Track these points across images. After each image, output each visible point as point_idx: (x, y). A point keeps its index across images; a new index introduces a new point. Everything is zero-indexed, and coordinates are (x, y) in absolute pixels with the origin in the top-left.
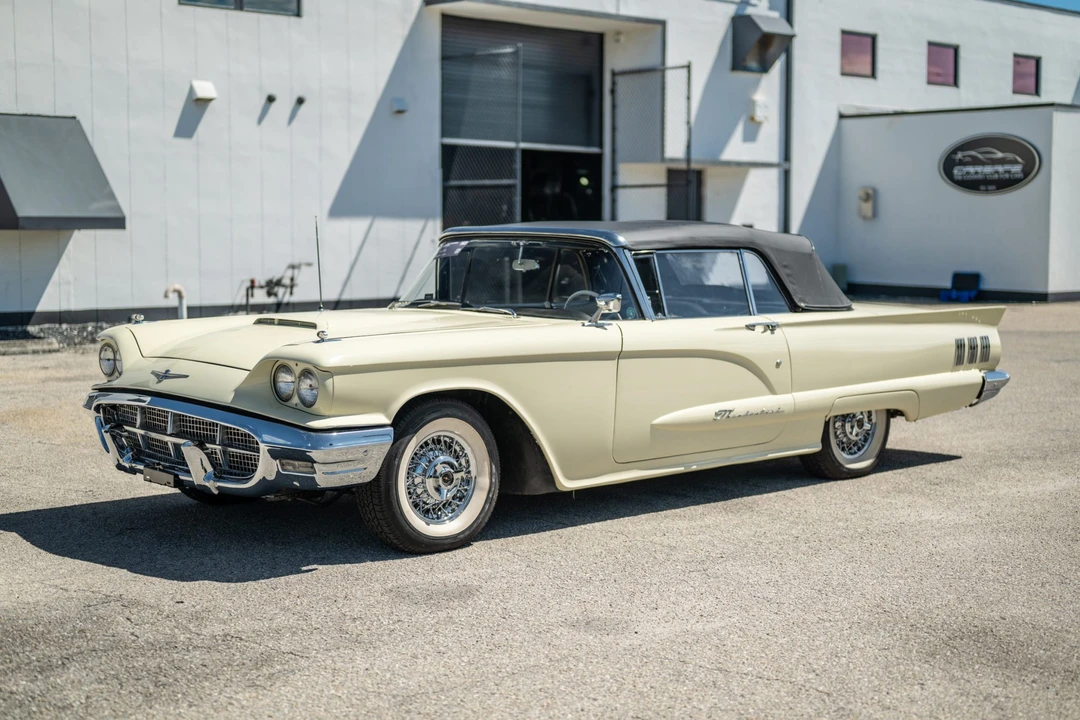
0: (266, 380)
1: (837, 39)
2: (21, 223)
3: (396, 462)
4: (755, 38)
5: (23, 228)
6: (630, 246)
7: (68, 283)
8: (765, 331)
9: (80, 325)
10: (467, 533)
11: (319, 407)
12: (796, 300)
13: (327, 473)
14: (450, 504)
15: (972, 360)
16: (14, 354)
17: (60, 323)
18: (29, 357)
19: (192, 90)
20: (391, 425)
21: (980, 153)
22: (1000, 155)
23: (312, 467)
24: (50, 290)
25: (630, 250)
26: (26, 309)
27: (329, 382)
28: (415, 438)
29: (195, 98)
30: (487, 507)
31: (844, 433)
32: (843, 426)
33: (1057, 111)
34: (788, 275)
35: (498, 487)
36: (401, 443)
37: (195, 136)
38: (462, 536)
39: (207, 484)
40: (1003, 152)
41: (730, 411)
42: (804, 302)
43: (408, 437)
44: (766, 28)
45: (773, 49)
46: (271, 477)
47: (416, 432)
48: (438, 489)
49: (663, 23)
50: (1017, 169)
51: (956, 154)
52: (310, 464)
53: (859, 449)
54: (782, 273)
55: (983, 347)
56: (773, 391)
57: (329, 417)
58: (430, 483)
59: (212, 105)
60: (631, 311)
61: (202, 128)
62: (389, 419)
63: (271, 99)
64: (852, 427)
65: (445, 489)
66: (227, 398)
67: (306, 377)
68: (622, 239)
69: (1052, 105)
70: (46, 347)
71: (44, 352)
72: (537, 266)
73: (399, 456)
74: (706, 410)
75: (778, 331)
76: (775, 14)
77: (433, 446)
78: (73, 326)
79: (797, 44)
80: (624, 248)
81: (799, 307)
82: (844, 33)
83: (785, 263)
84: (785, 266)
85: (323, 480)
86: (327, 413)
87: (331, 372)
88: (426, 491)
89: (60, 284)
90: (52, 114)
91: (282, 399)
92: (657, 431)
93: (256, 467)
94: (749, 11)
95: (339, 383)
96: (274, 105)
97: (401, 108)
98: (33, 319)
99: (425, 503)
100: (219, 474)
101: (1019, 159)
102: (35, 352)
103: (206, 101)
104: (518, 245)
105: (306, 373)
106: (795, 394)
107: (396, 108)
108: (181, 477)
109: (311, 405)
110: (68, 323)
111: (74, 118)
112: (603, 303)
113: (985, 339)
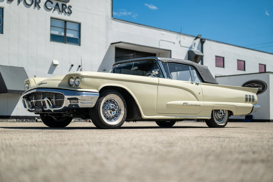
0: (67, 81)
1: (214, 58)
2: (8, 91)
3: (100, 103)
4: (194, 56)
5: (9, 93)
6: (161, 60)
7: (19, 109)
8: (196, 85)
9: (22, 120)
10: (118, 125)
11: (80, 86)
12: (204, 80)
13: (82, 103)
14: (114, 117)
15: (250, 101)
16: (4, 122)
17: (17, 119)
18: (9, 123)
19: (53, 62)
20: (99, 93)
21: (251, 85)
22: (256, 85)
23: (78, 101)
24: (15, 110)
25: (161, 61)
26: (8, 115)
27: (83, 79)
28: (105, 98)
29: (53, 64)
30: (123, 119)
31: (217, 116)
32: (217, 114)
33: (270, 74)
34: (202, 73)
35: (126, 115)
36: (101, 99)
37: (53, 74)
38: (117, 125)
39: (51, 109)
40: (257, 84)
41: (187, 103)
42: (206, 80)
43: (103, 97)
44: (196, 53)
45: (198, 59)
46: (67, 106)
47: (105, 96)
48: (111, 113)
49: (171, 51)
50: (261, 88)
51: (245, 85)
52: (77, 100)
53: (221, 121)
54: (200, 73)
55: (253, 99)
56: (198, 100)
57: (82, 89)
58: (109, 111)
59: (57, 66)
60: (161, 76)
61: (55, 72)
62: (98, 91)
63: (72, 65)
64: (219, 114)
65: (113, 112)
66: (57, 86)
67: (77, 78)
68: (159, 58)
69: (269, 72)
70: (13, 121)
71: (12, 122)
72: (137, 68)
73: (101, 102)
74: (181, 102)
75: (199, 85)
76: (199, 51)
77: (110, 102)
78: (20, 120)
79: (204, 58)
80: (159, 60)
81: (205, 81)
82: (216, 56)
83: (201, 70)
84: (201, 71)
85: (81, 105)
86: (82, 88)
87: (83, 77)
88: (107, 113)
89: (17, 109)
90: (17, 66)
91: (70, 86)
92: (168, 105)
93: (63, 102)
94: (192, 50)
95: (85, 80)
96: (73, 67)
97: (105, 69)
98: (10, 117)
99: (107, 116)
100: (54, 107)
101: (261, 86)
102: (10, 122)
103: (56, 65)
104: (133, 64)
105: (78, 78)
106: (204, 102)
107: (104, 69)
108: (44, 109)
109: (78, 86)
110: (19, 119)
111: (23, 68)
112: (154, 71)
113: (253, 96)
